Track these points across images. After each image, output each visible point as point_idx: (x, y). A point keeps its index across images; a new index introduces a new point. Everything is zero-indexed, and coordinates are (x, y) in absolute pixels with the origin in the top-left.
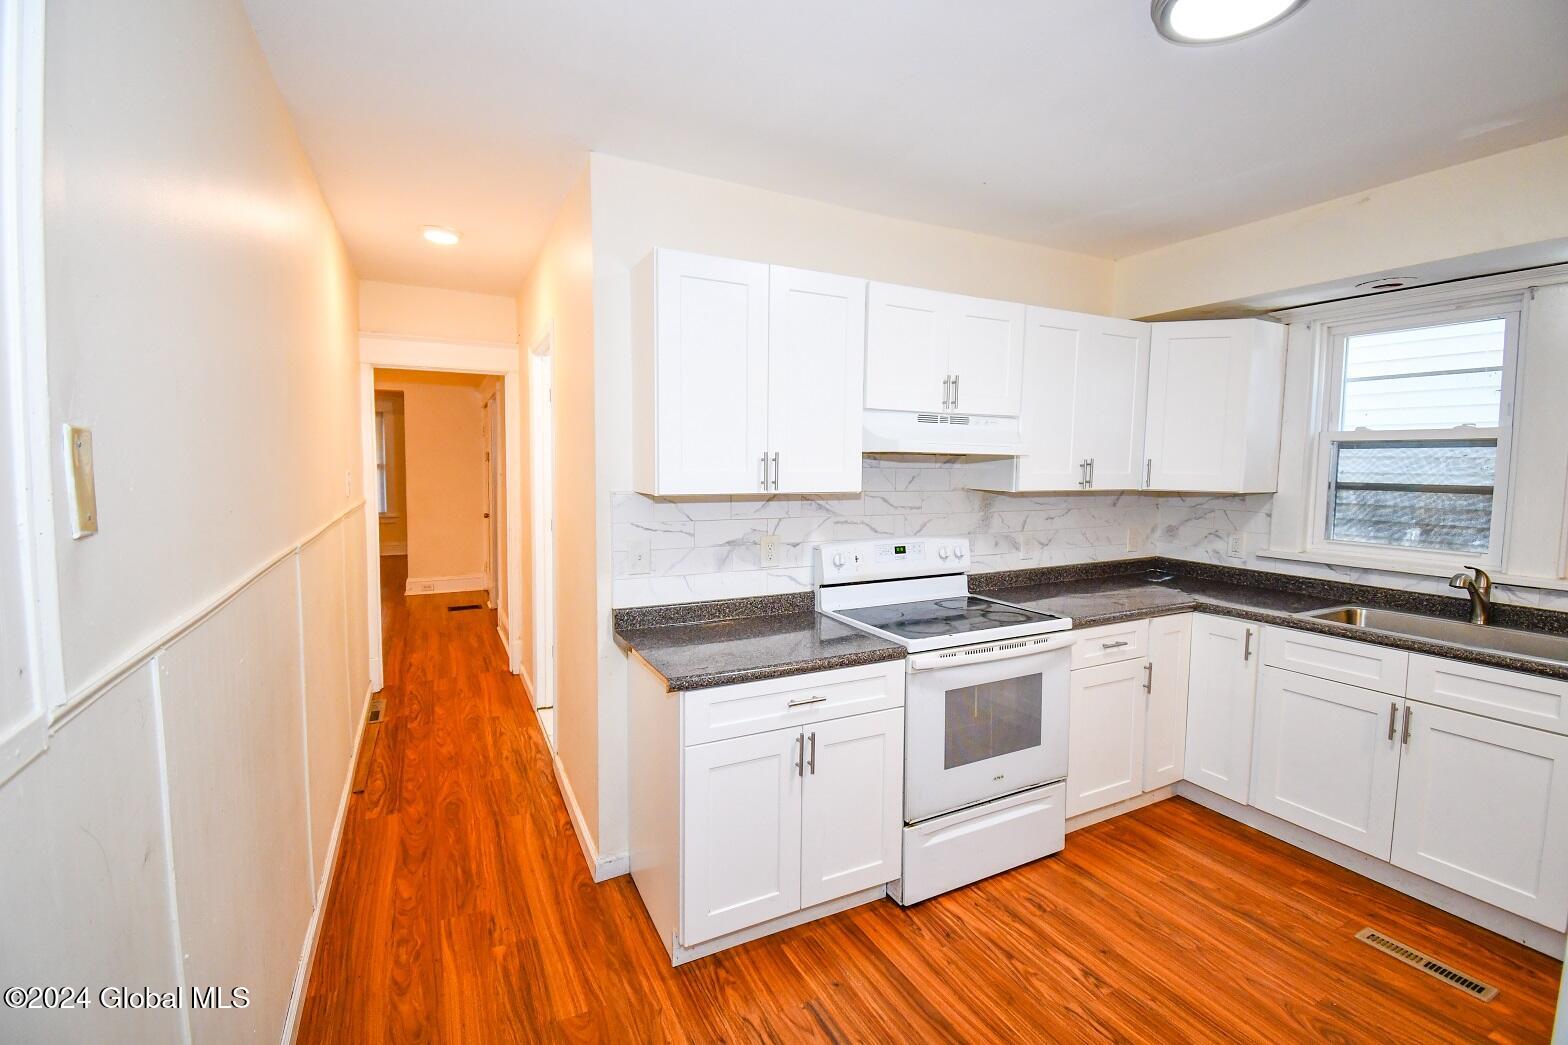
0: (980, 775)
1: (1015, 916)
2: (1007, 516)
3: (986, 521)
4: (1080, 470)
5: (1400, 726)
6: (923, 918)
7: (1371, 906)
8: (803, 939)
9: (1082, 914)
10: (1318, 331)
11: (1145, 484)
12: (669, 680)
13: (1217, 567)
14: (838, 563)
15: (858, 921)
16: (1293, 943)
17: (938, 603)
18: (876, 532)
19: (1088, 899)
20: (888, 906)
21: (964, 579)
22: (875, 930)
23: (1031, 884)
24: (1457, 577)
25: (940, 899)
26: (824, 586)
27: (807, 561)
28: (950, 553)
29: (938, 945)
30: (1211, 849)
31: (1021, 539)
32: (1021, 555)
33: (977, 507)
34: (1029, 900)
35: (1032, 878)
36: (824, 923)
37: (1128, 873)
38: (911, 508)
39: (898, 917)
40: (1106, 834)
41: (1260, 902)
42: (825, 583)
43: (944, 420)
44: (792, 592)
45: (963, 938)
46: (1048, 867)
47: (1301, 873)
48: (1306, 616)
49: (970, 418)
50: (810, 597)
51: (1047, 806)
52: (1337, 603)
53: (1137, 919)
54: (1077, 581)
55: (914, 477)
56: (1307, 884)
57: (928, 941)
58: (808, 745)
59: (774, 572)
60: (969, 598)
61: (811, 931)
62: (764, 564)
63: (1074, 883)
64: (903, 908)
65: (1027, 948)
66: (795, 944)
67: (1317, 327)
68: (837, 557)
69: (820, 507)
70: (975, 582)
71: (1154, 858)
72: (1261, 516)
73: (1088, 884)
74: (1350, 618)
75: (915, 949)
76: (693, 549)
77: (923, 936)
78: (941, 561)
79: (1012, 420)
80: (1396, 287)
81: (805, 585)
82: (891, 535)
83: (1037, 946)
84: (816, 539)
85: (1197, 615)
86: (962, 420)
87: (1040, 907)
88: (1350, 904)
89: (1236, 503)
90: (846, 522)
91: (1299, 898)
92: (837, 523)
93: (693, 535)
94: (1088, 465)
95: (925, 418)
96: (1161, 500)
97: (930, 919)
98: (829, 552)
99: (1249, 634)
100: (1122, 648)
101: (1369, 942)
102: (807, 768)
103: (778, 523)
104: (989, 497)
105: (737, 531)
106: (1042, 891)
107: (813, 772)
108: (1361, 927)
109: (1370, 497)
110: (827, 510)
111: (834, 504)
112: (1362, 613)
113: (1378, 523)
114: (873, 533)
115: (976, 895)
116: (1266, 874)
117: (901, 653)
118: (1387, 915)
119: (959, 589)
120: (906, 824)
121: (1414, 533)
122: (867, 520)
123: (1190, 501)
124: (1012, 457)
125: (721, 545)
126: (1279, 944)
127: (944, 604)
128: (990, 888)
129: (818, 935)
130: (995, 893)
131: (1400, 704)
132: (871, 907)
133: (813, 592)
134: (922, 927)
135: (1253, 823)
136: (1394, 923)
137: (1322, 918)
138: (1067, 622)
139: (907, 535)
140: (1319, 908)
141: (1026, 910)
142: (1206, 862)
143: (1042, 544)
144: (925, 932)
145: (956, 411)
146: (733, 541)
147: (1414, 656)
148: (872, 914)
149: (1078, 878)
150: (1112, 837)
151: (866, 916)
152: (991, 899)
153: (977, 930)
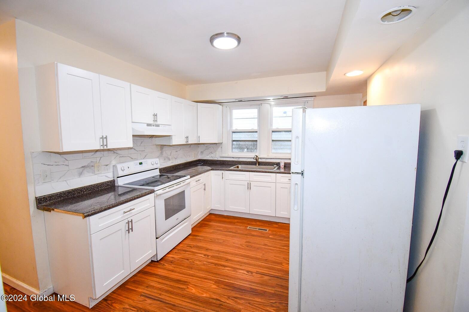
0: (173, 219)
1: (186, 251)
2: (167, 152)
3: (162, 153)
4: (186, 139)
5: (249, 187)
6: (164, 262)
7: (248, 222)
8: (131, 282)
9: (200, 244)
10: (228, 108)
11: (198, 142)
12: (83, 214)
13: (212, 160)
14: (123, 169)
15: (146, 270)
16: (238, 233)
17: (153, 177)
18: (132, 159)
19: (200, 241)
20: (153, 263)
21: (158, 170)
22: (152, 270)
23: (187, 243)
24: (254, 157)
25: (166, 255)
26: (118, 177)
27: (111, 170)
28: (154, 163)
29: (170, 266)
30: (220, 222)
31: (170, 157)
32: (171, 162)
33: (159, 150)
34: (187, 246)
35: (186, 242)
36: (136, 275)
37: (206, 232)
38: (142, 151)
39: (157, 264)
40: (199, 226)
41: (231, 228)
42: (119, 176)
43: (153, 126)
44: (107, 181)
45: (175, 261)
46: (189, 238)
47: (236, 221)
48: (232, 168)
49: (160, 125)
50: (114, 181)
51: (188, 223)
52: (235, 165)
53: (211, 241)
54: (184, 167)
55: (142, 142)
56: (237, 222)
57: (167, 266)
58: (130, 223)
59: (100, 175)
60: (160, 175)
61: (133, 279)
62: (96, 173)
63: (196, 239)
64: (158, 261)
65: (191, 256)
66: (129, 284)
67: (227, 107)
68: (123, 168)
69: (114, 152)
70: (161, 170)
71: (210, 227)
72: (220, 148)
73: (198, 238)
74: (238, 167)
75: (165, 269)
76: (68, 170)
77: (165, 265)
78: (152, 166)
79: (169, 126)
80: (241, 101)
81: (111, 178)
82: (137, 159)
83: (193, 255)
84: (114, 163)
85: (212, 171)
86: (158, 126)
87: (190, 247)
88: (245, 223)
89: (215, 146)
90: (123, 157)
91: (237, 225)
92: (120, 157)
93: (68, 166)
94: (187, 137)
95: (149, 125)
96: (199, 145)
97: (166, 261)
98: (119, 166)
99: (223, 173)
100: (200, 181)
101: (249, 229)
102: (130, 230)
103: (100, 159)
104: (162, 146)
105: (85, 163)
106: (190, 243)
107: (132, 231)
108: (247, 227)
109: (238, 143)
110: (117, 153)
111: (119, 152)
112: (240, 166)
113: (240, 148)
114: (131, 159)
115: (175, 251)
116: (230, 223)
117: (152, 192)
118: (250, 223)
119: (157, 173)
120: (157, 238)
121: (246, 150)
122: (129, 155)
123: (205, 145)
124: (170, 136)
125: (80, 168)
126: (236, 235)
127: (155, 177)
128: (178, 248)
129: (136, 278)
130: (179, 248)
131: (249, 182)
132: (148, 265)
133: (114, 180)
134: (164, 263)
135: (225, 214)
136: (252, 224)
137: (242, 227)
138: (189, 177)
139: (141, 159)
140: (240, 226)
141: (188, 249)
142: (220, 224)
143: (175, 158)
144: (165, 264)
145: (157, 123)
146: (84, 166)
147: (250, 173)
148: (149, 267)
149: (196, 237)
150: (200, 226)
151: (148, 268)
152: (178, 250)
153: (178, 258)
